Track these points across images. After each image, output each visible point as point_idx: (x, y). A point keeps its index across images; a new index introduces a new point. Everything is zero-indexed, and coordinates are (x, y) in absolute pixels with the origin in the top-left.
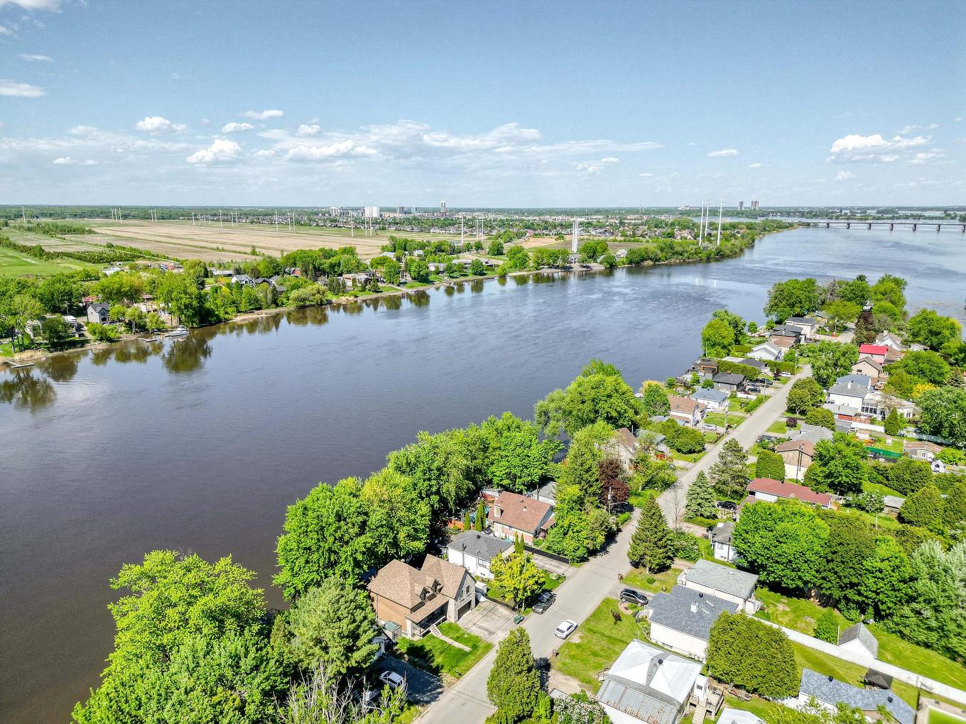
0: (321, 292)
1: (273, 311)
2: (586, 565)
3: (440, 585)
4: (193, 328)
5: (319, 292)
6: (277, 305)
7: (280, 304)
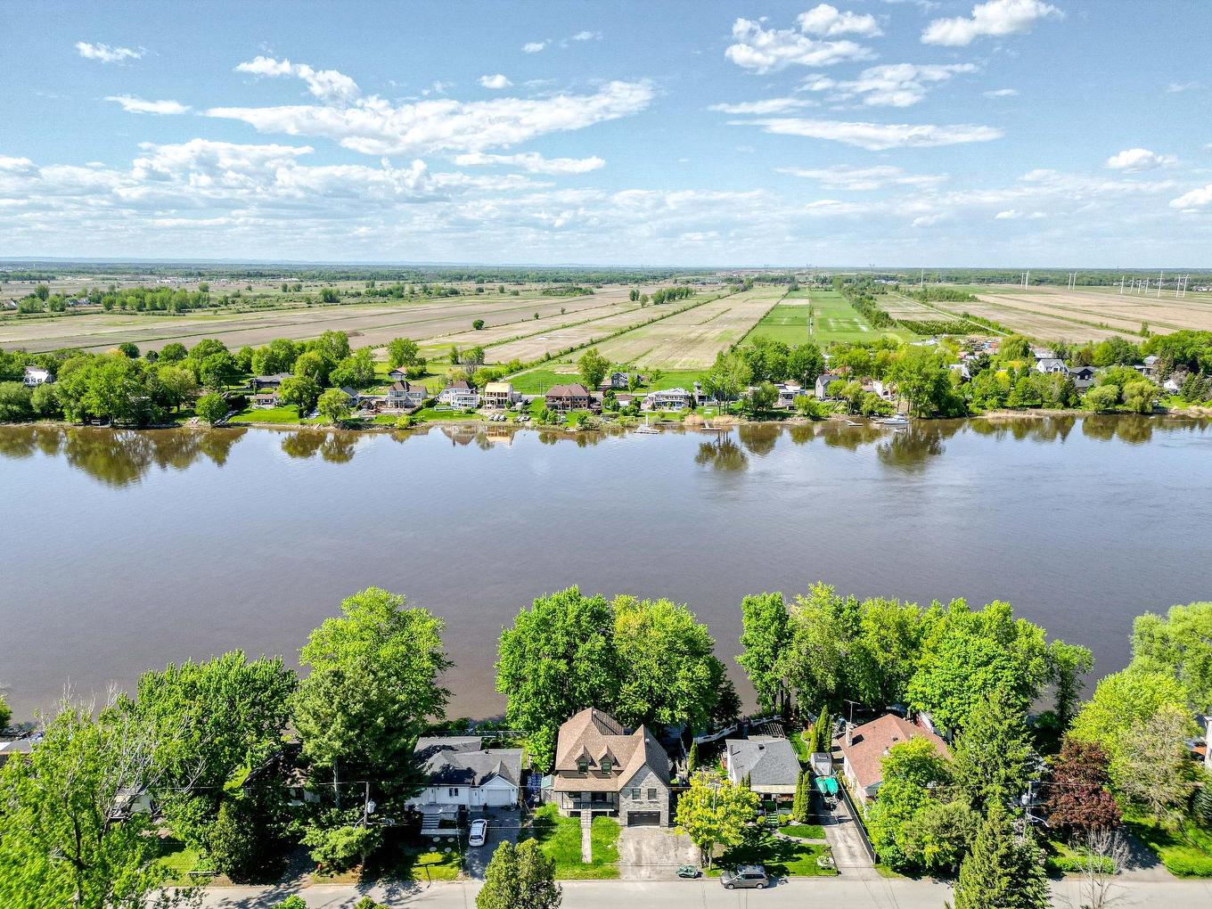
0: (1145, 394)
1: (1059, 412)
2: (903, 883)
3: (619, 766)
4: (920, 417)
5: (1141, 393)
6: (1067, 405)
7: (1072, 403)
